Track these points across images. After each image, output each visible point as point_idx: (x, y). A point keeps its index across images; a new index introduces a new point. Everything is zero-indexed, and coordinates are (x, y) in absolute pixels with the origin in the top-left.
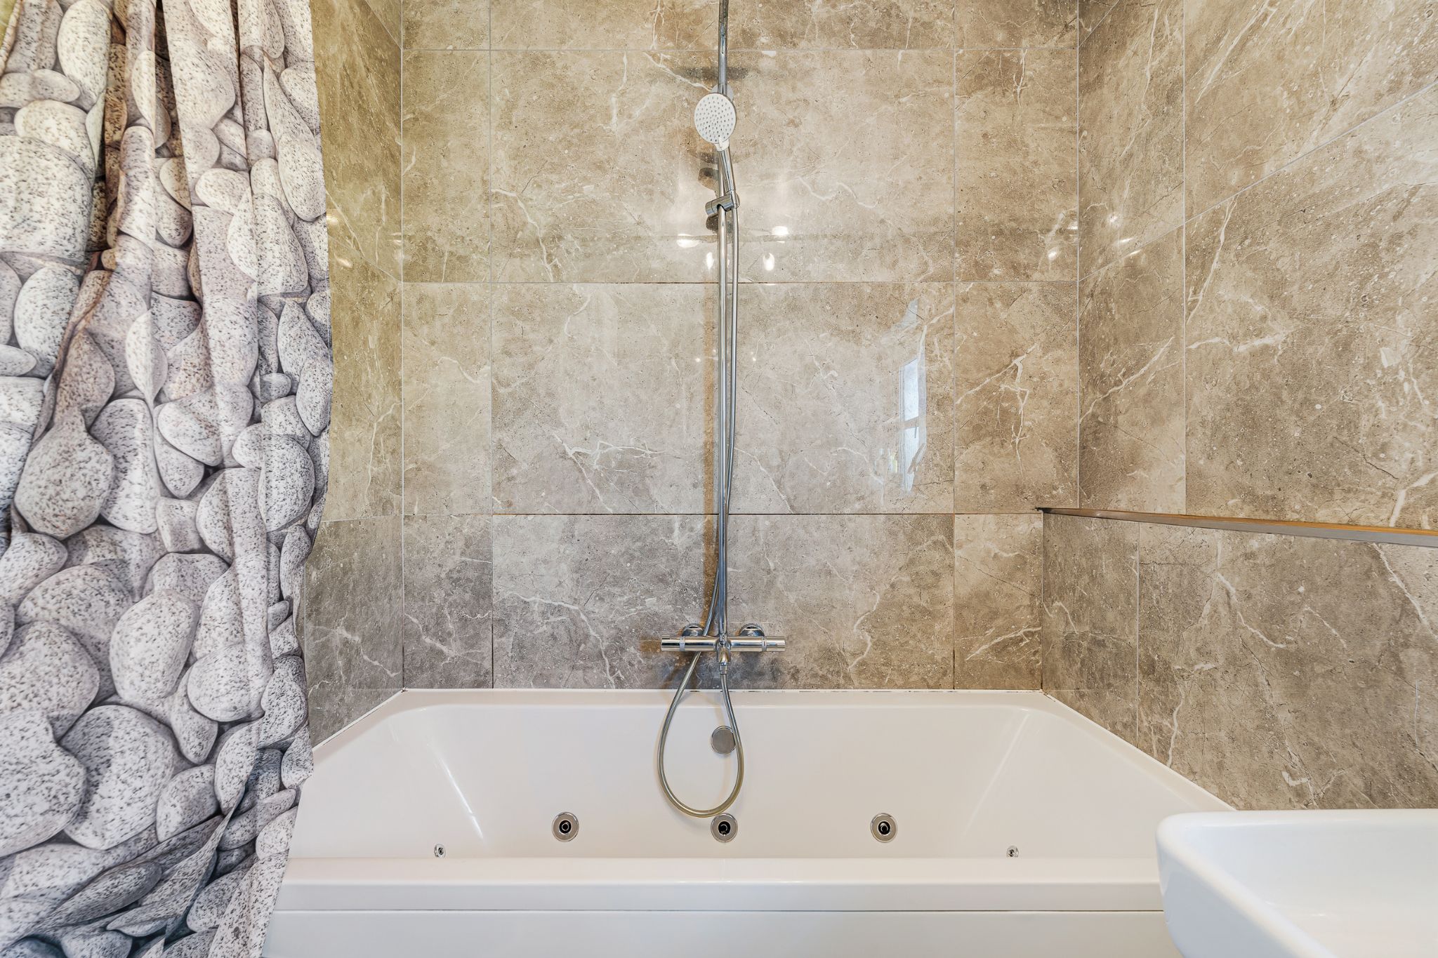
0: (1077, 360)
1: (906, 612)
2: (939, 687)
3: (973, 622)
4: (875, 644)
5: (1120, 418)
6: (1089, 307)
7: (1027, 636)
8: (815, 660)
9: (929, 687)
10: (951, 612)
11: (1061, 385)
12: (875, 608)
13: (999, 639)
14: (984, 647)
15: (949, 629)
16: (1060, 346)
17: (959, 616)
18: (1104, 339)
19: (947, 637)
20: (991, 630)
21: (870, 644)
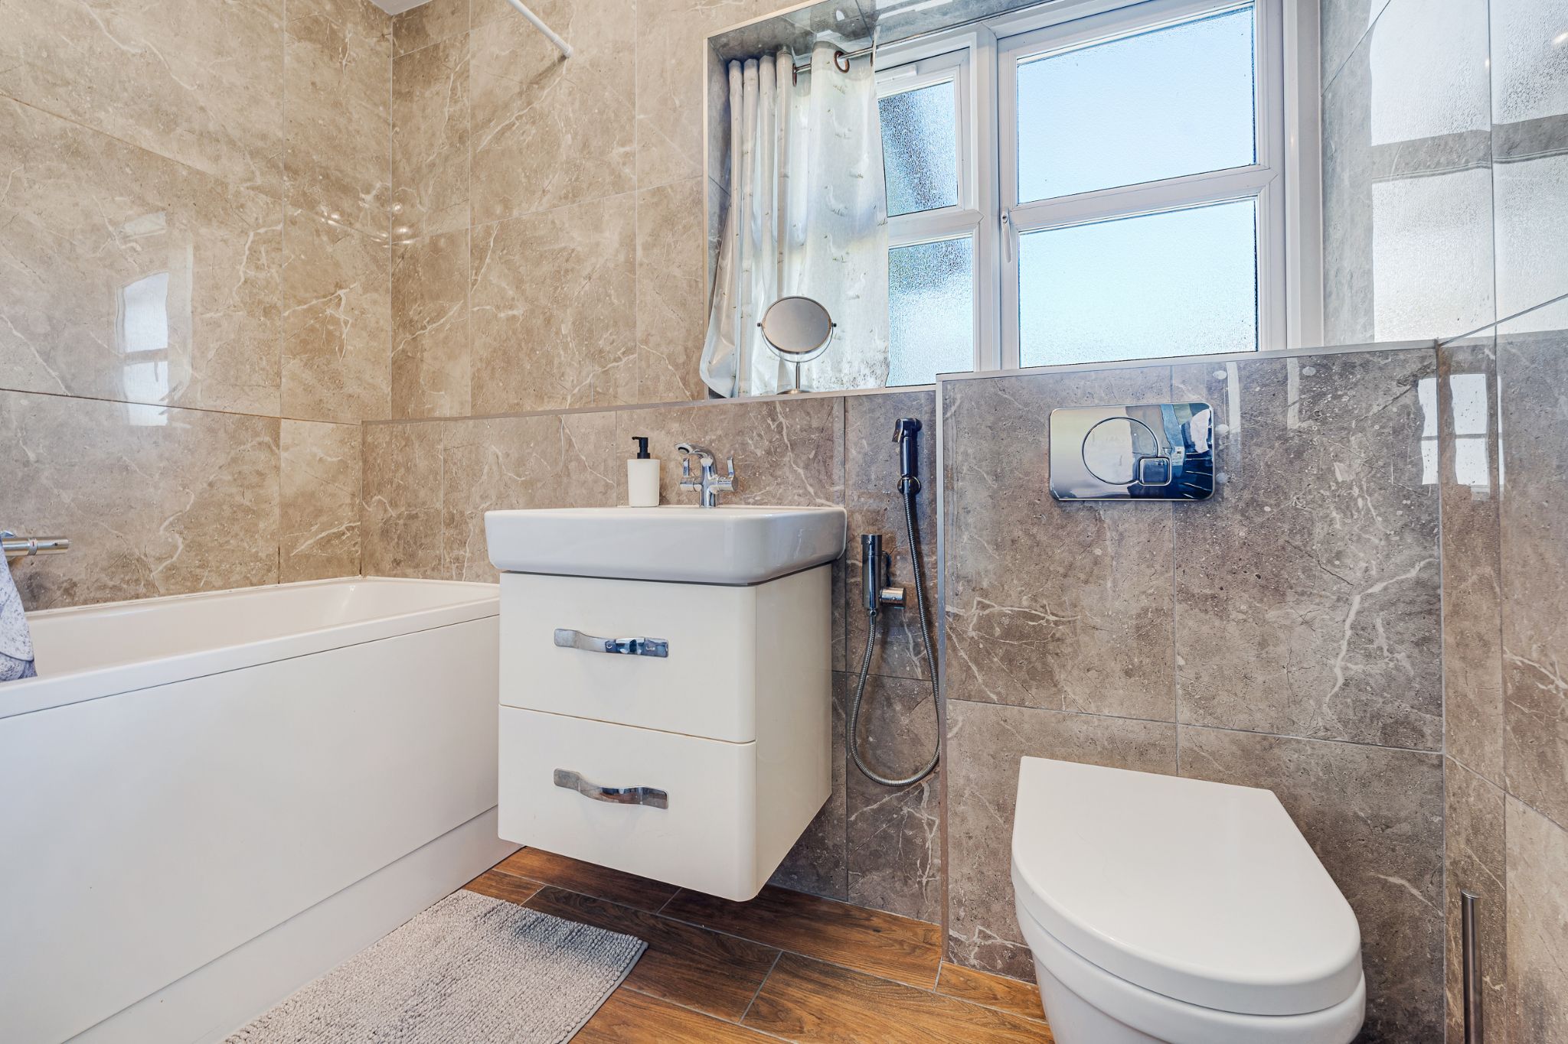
0: (389, 305)
1: (227, 511)
2: (262, 583)
3: (298, 519)
4: (188, 546)
5: (425, 354)
6: (401, 265)
7: (348, 530)
8: (103, 569)
9: (252, 585)
10: (277, 511)
11: (377, 323)
12: (188, 508)
13: (324, 534)
14: (310, 542)
15: (274, 527)
16: (376, 290)
17: (284, 514)
18: (413, 294)
19: (273, 534)
20: (316, 527)
21: (181, 547)
